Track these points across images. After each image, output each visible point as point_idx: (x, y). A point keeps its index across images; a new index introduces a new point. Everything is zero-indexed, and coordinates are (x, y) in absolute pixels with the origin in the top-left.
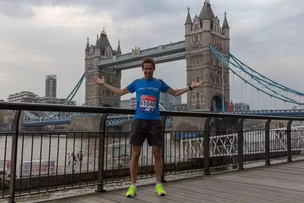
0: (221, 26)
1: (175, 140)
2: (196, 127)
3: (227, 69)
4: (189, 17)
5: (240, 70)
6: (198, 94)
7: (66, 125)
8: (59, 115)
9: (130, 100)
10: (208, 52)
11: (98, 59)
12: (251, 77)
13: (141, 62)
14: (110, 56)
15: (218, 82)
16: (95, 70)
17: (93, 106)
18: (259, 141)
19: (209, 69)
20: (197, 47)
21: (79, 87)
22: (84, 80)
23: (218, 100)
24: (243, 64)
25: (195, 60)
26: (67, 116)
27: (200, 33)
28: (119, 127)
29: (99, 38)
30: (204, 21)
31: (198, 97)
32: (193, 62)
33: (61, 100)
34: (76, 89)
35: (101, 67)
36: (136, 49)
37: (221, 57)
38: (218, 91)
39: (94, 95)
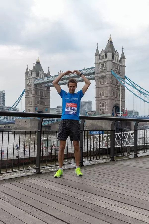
0: (120, 57)
1: (88, 136)
2: (102, 127)
3: (124, 87)
4: (97, 50)
5: (132, 88)
6: (103, 104)
7: (12, 125)
8: (7, 118)
9: (56, 108)
10: (111, 75)
11: (34, 79)
12: (140, 93)
13: (67, 81)
14: (42, 77)
15: (117, 95)
16: (32, 87)
17: (30, 112)
18: (145, 137)
19: (111, 87)
20: (103, 71)
21: (21, 98)
22: (25, 94)
23: (117, 108)
24: (135, 84)
25: (102, 80)
26: (12, 118)
27: (105, 62)
28: (49, 127)
29: (35, 64)
30: (107, 54)
31: (103, 106)
32: (100, 82)
33: (8, 107)
34: (19, 100)
35: (36, 85)
36: (60, 73)
37: (119, 79)
38: (117, 102)
39: (32, 104)
